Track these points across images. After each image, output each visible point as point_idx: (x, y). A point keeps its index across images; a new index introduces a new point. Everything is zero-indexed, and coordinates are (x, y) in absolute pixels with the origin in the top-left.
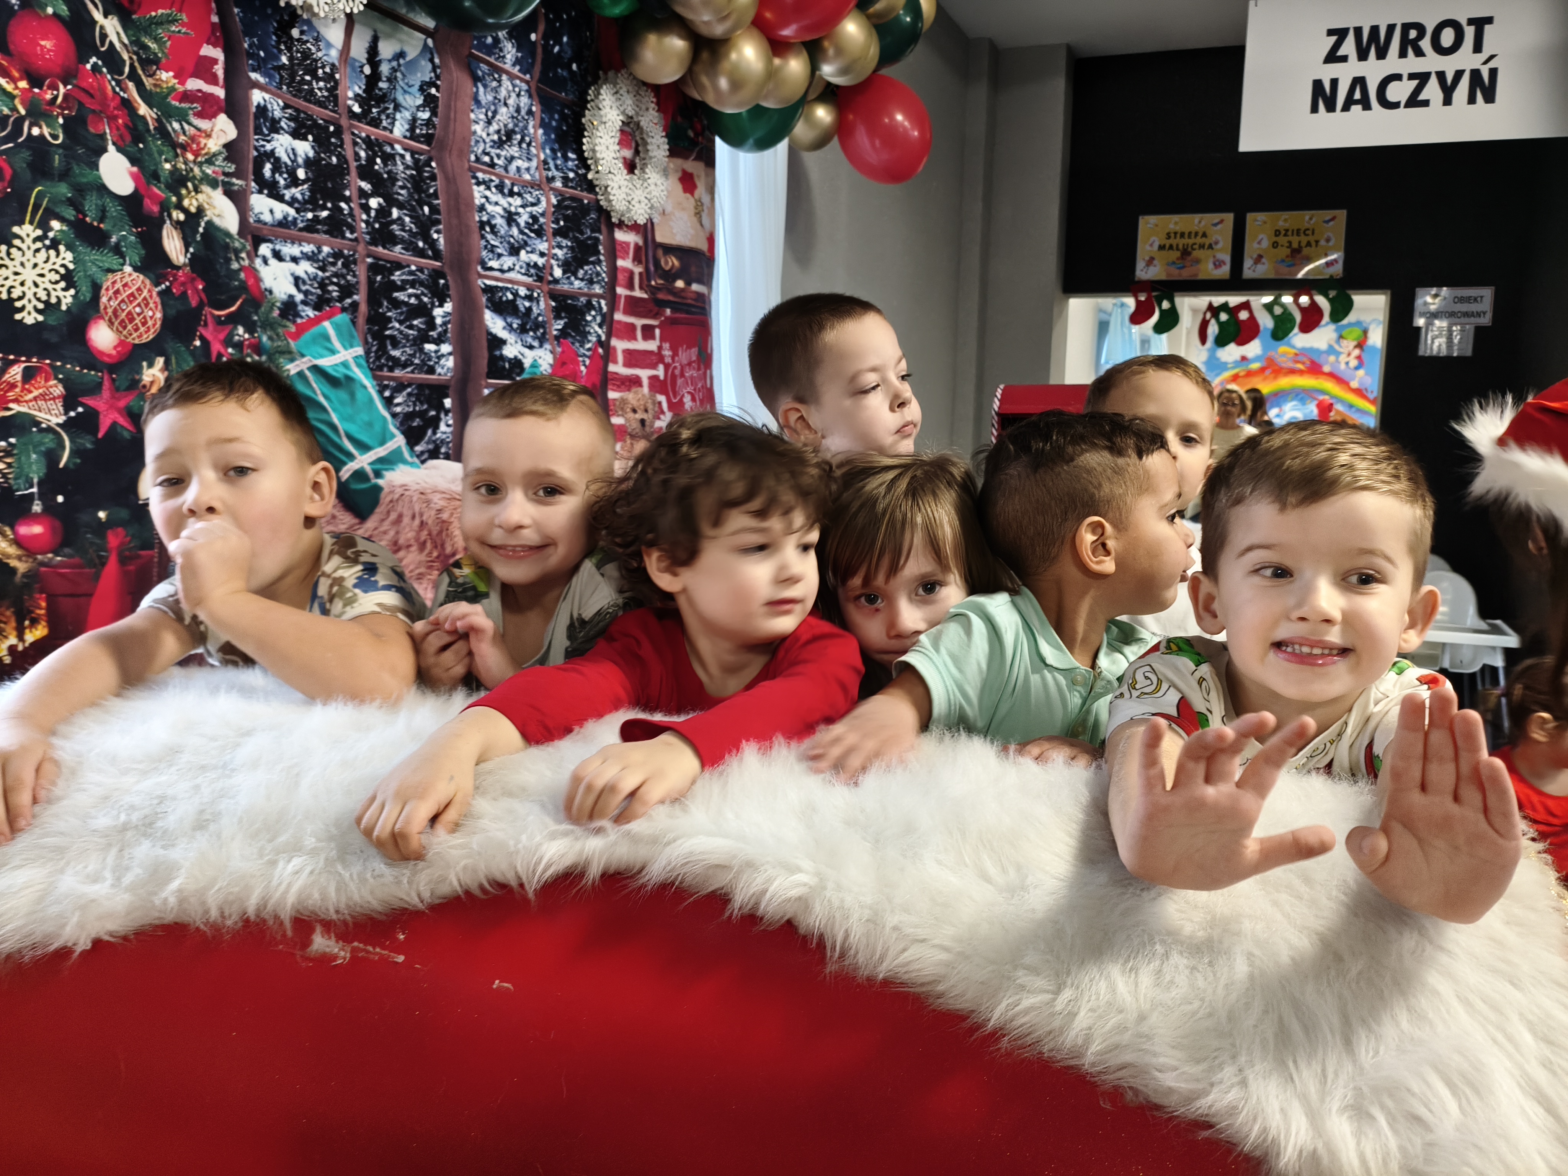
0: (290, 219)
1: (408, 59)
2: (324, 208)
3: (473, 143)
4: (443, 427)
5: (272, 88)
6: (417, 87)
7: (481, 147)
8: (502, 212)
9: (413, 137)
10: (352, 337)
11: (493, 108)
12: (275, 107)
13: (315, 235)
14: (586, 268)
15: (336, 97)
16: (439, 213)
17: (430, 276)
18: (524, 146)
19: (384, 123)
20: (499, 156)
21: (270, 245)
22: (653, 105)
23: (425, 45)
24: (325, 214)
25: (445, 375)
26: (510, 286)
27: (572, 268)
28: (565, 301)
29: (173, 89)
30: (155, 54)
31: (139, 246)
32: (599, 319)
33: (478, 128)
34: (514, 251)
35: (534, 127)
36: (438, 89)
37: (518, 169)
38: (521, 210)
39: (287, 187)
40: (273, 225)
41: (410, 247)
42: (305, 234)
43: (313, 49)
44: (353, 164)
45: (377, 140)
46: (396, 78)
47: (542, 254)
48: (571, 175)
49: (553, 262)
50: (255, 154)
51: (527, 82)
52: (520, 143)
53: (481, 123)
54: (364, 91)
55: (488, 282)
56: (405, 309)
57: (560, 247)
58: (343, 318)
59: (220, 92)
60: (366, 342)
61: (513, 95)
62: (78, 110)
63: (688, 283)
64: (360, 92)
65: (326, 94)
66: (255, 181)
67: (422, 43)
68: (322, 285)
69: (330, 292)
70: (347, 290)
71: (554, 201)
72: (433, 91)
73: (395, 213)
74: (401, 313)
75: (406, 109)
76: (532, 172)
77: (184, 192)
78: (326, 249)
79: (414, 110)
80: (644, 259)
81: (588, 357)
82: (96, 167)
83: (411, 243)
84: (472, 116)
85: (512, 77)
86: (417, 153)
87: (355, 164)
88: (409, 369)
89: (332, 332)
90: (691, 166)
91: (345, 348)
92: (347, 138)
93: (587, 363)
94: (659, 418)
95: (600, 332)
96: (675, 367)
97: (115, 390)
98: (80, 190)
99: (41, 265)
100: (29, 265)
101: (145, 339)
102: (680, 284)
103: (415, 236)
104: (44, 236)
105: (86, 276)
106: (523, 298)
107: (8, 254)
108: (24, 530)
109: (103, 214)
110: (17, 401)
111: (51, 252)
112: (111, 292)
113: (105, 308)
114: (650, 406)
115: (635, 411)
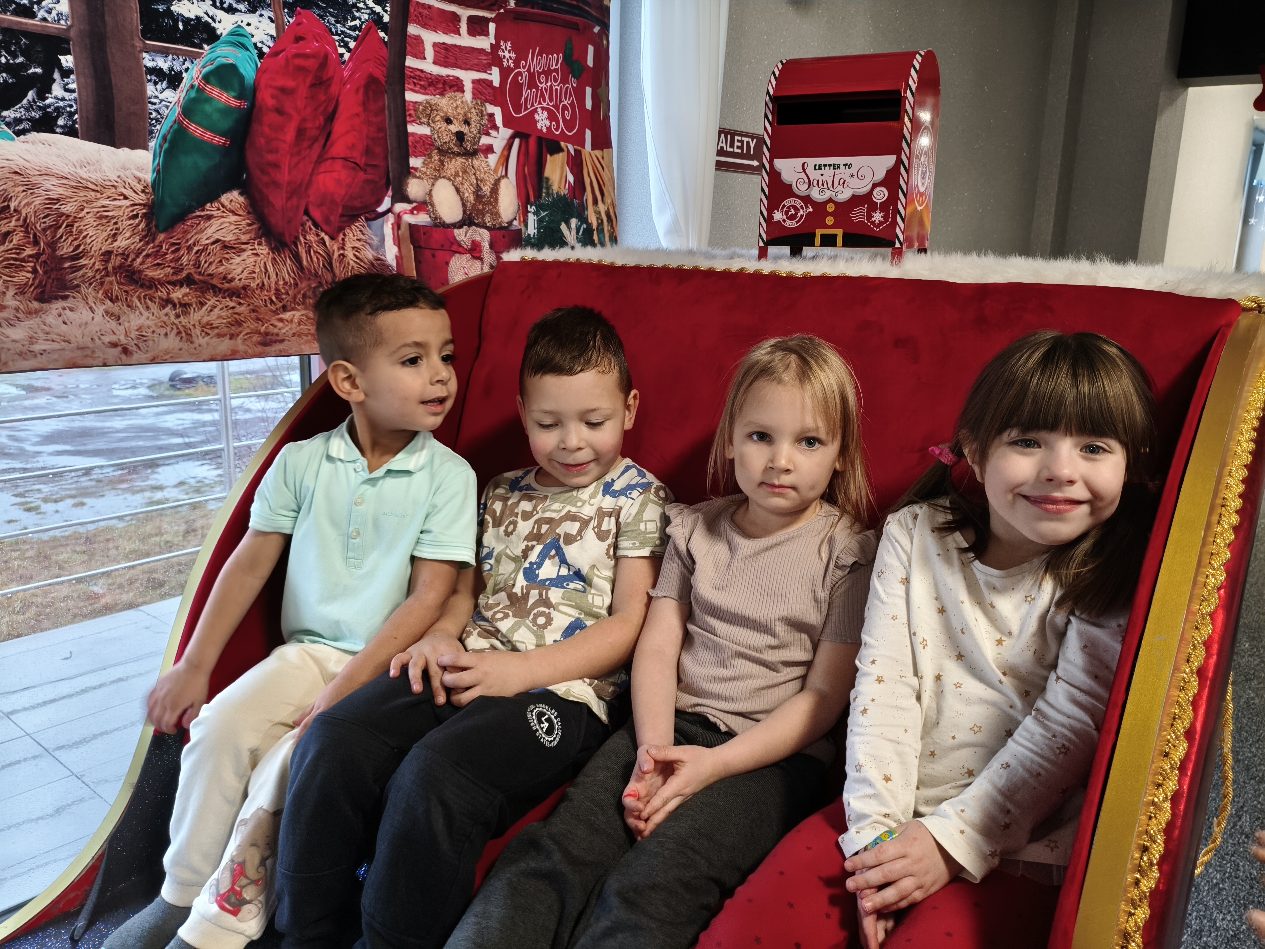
4: (58, 92)
25: (57, 22)
93: (352, 45)
94: (488, 134)
95: (378, 9)
96: (520, 74)
114: (474, 117)
115: (448, 121)
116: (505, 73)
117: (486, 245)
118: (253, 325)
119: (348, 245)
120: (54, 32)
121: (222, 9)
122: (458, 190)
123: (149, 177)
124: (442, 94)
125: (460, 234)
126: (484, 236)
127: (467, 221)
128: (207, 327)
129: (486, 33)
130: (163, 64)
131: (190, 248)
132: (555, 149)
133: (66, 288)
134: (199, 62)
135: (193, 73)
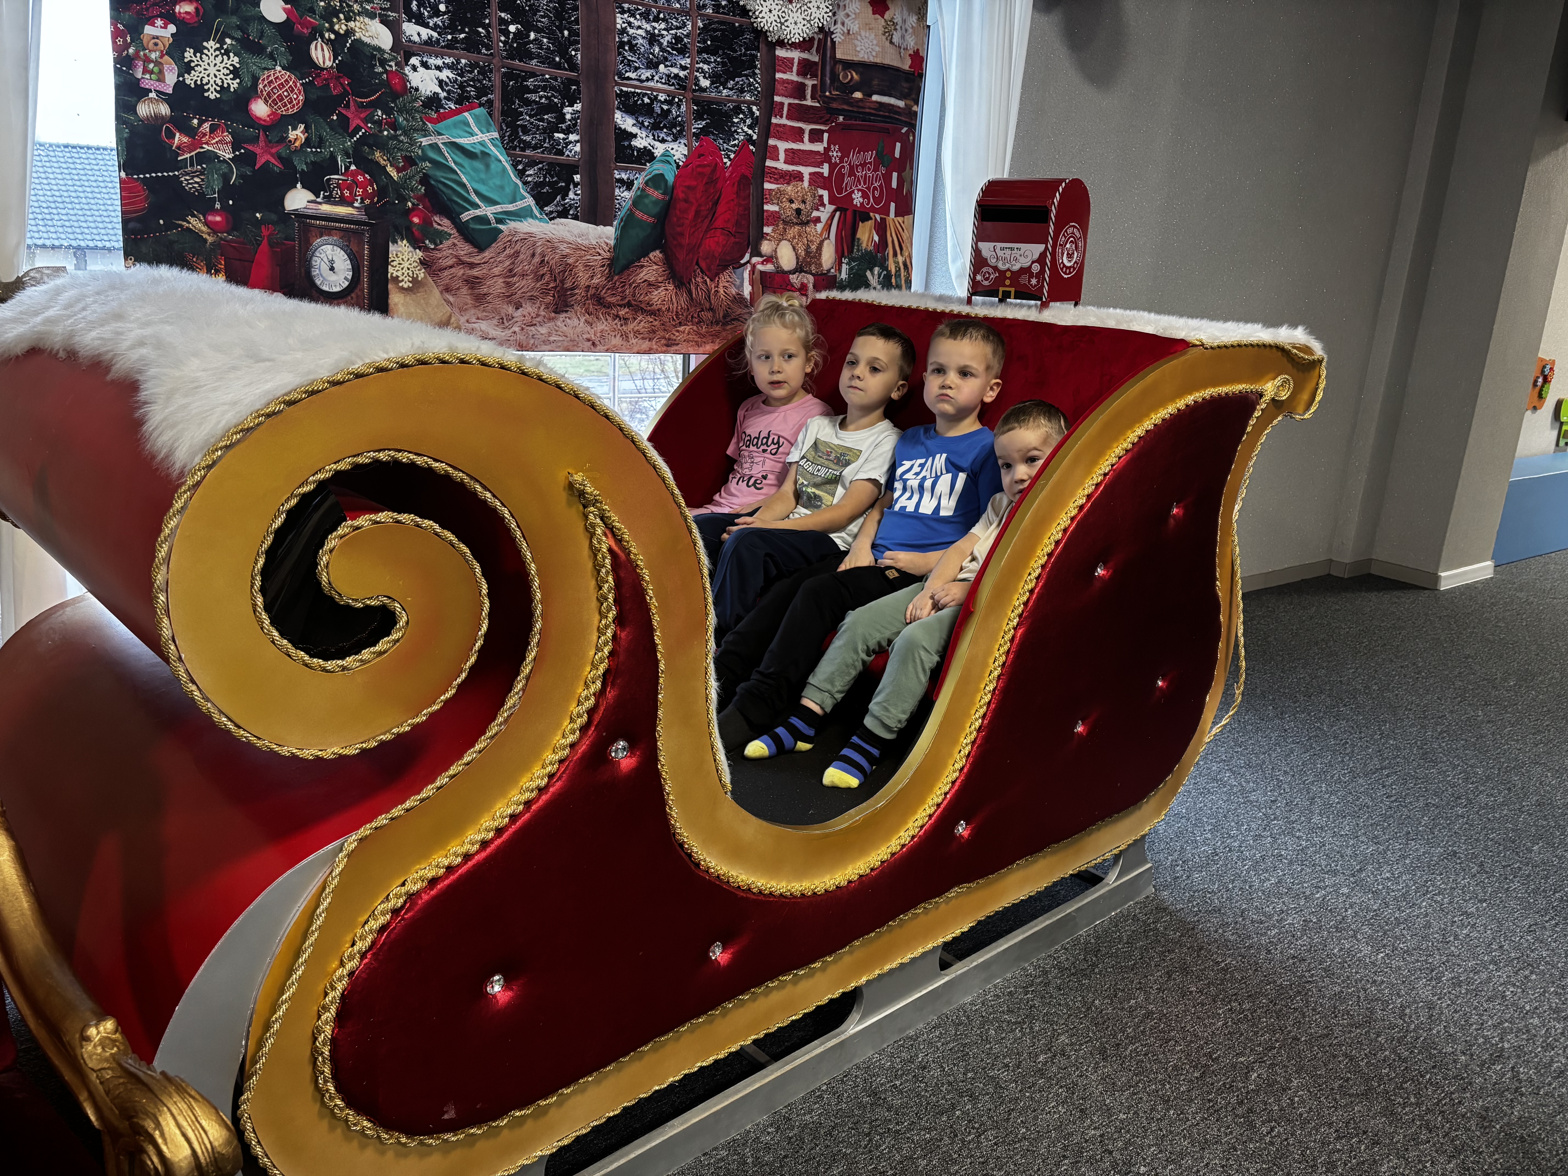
0: (434, 40)
2: (462, 31)
4: (571, 195)
8: (644, 34)
10: (489, 124)
13: (455, 51)
14: (737, 79)
16: (578, 35)
17: (562, 83)
21: (419, 59)
24: (462, 36)
25: (574, 157)
26: (648, 92)
27: (722, 80)
28: (709, 106)
31: (288, 55)
32: (748, 121)
34: (653, 65)
39: (430, 17)
40: (421, 44)
41: (547, 61)
42: (446, 50)
47: (683, 68)
48: (724, 3)
55: (625, 89)
56: (535, 106)
57: (705, 62)
58: (481, 111)
60: (502, 129)
63: (868, 94)
66: (406, 14)
68: (462, 86)
69: (468, 92)
70: (482, 91)
71: (701, 24)
73: (532, 36)
74: (532, 110)
76: (682, 1)
77: (335, 20)
78: (463, 61)
80: (818, 73)
81: (734, 152)
82: (258, 6)
83: (547, 58)
88: (539, 151)
89: (471, 121)
91: (483, 132)
93: (732, 156)
94: (818, 210)
95: (750, 132)
96: (843, 167)
97: (268, 142)
98: (247, 20)
99: (219, 64)
100: (212, 65)
101: (290, 112)
102: (858, 95)
103: (553, 52)
104: (221, 47)
105: (248, 71)
106: (662, 103)
107: (201, 58)
108: (210, 218)
109: (262, 35)
110: (207, 143)
111: (225, 57)
112: (266, 82)
113: (262, 91)
114: (809, 198)
115: (791, 201)
116: (832, 167)
117: (811, 286)
118: (662, 333)
119: (721, 285)
120: (572, 163)
121: (658, 141)
122: (794, 248)
123: (612, 242)
124: (788, 183)
125: (794, 279)
126: (810, 280)
127: (799, 269)
128: (637, 333)
129: (822, 141)
130: (624, 176)
131: (630, 285)
132: (866, 218)
133: (567, 306)
134: (644, 174)
135: (640, 180)
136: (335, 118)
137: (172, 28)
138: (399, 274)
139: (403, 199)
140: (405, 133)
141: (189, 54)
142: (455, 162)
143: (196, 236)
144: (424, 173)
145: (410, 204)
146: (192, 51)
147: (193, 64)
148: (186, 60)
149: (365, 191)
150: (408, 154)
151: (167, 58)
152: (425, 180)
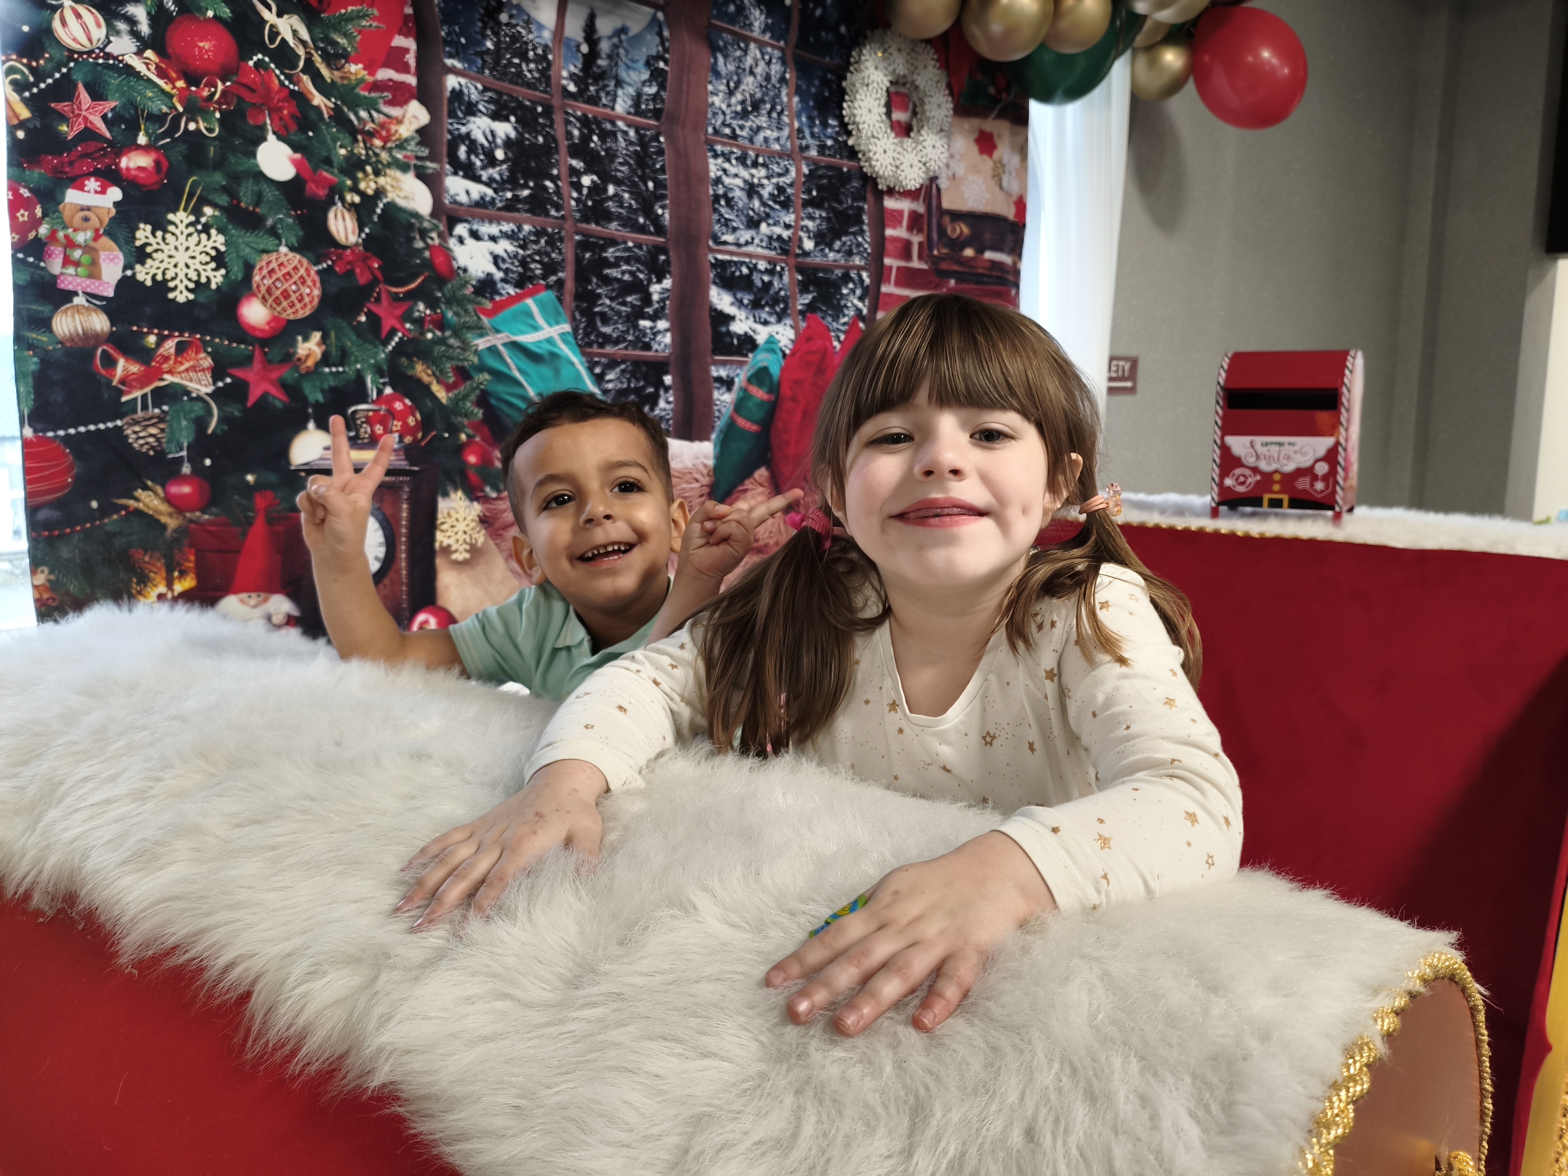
0: (488, 199)
1: (631, 33)
2: (526, 186)
3: (710, 115)
4: (662, 404)
5: (472, 74)
6: (642, 61)
7: (720, 118)
8: (741, 184)
9: (638, 112)
10: (559, 313)
11: (735, 78)
12: (473, 90)
13: (516, 214)
14: (844, 239)
15: (548, 79)
16: (665, 187)
17: (649, 252)
18: (774, 115)
19: (604, 101)
20: (742, 127)
21: (467, 226)
22: (933, 62)
23: (654, 18)
24: (526, 193)
25: (664, 351)
26: (747, 260)
27: (828, 240)
28: (815, 274)
29: (361, 81)
30: (344, 49)
31: (298, 228)
32: (858, 292)
33: (717, 101)
34: (753, 224)
35: (788, 95)
36: (666, 62)
37: (766, 139)
38: (765, 182)
39: (484, 168)
40: (469, 206)
41: (629, 223)
42: (504, 213)
43: (523, 32)
44: (564, 144)
45: (595, 118)
46: (618, 55)
47: (787, 226)
48: (829, 142)
49: (802, 234)
50: (449, 137)
51: (781, 49)
52: (769, 113)
53: (721, 95)
54: (581, 70)
55: (720, 257)
56: (616, 286)
57: (811, 218)
58: (548, 296)
59: (412, 80)
60: (573, 319)
61: (762, 64)
62: (237, 104)
63: (980, 251)
64: (576, 71)
65: (537, 75)
66: (450, 164)
67: (649, 17)
68: (524, 263)
69: (532, 270)
70: (550, 268)
71: (806, 170)
72: (661, 65)
73: (611, 189)
74: (613, 290)
75: (629, 84)
76: (782, 141)
77: (360, 175)
78: (527, 228)
79: (639, 85)
80: (925, 227)
81: (845, 332)
82: (254, 155)
83: (630, 219)
84: (710, 88)
85: (761, 45)
86: (643, 129)
87: (566, 143)
88: (622, 346)
89: (535, 309)
90: (990, 125)
91: (550, 325)
92: (558, 118)
93: (842, 337)
95: (860, 305)
97: (267, 361)
98: (236, 178)
99: (192, 248)
100: (182, 249)
101: (301, 314)
102: (969, 252)
103: (635, 211)
104: (197, 221)
105: (238, 257)
106: (762, 272)
107: (164, 239)
108: (174, 490)
109: (259, 199)
110: (170, 372)
111: (204, 236)
112: (265, 272)
113: (258, 287)
120: (661, 359)
121: (760, 323)
123: (711, 463)
134: (746, 368)
135: (741, 377)
136: (363, 319)
137: (115, 194)
138: (451, 541)
139: (455, 430)
140: (456, 334)
141: (144, 233)
142: (520, 371)
143: (151, 522)
144: (482, 391)
145: (463, 437)
146: (149, 228)
147: (149, 250)
148: (138, 243)
149: (405, 424)
150: (460, 364)
151: (105, 241)
152: (483, 399)
